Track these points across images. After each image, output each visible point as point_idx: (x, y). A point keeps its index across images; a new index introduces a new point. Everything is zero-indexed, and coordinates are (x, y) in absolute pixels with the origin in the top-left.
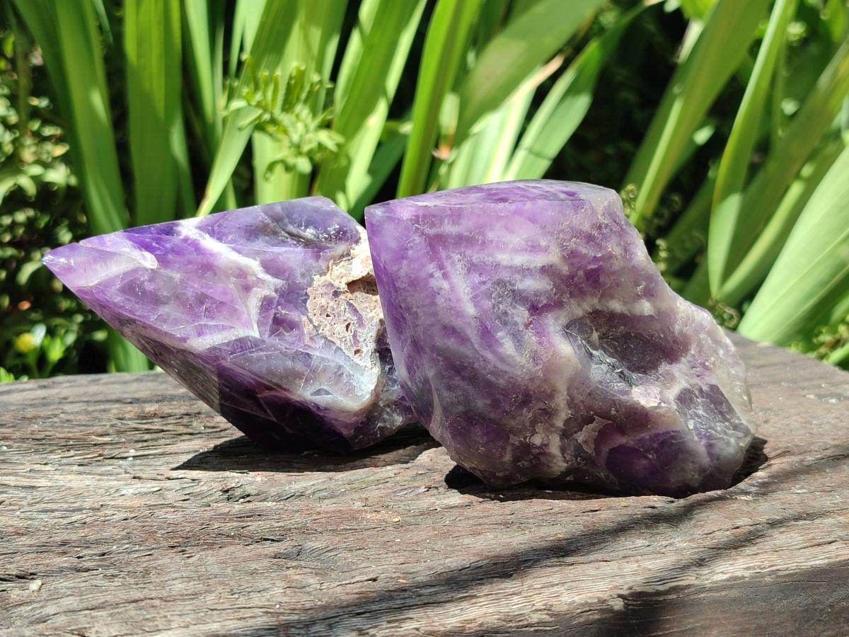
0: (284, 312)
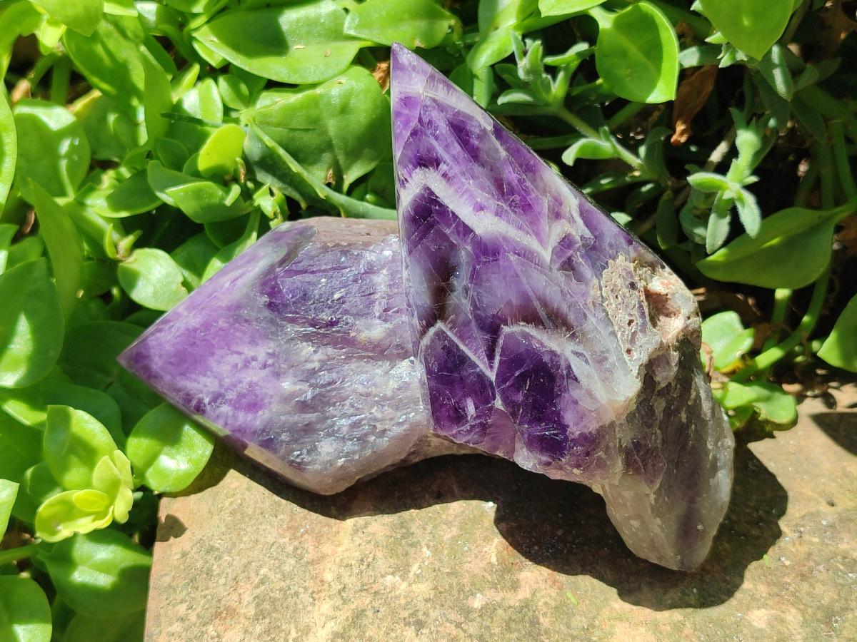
0: (581, 260)
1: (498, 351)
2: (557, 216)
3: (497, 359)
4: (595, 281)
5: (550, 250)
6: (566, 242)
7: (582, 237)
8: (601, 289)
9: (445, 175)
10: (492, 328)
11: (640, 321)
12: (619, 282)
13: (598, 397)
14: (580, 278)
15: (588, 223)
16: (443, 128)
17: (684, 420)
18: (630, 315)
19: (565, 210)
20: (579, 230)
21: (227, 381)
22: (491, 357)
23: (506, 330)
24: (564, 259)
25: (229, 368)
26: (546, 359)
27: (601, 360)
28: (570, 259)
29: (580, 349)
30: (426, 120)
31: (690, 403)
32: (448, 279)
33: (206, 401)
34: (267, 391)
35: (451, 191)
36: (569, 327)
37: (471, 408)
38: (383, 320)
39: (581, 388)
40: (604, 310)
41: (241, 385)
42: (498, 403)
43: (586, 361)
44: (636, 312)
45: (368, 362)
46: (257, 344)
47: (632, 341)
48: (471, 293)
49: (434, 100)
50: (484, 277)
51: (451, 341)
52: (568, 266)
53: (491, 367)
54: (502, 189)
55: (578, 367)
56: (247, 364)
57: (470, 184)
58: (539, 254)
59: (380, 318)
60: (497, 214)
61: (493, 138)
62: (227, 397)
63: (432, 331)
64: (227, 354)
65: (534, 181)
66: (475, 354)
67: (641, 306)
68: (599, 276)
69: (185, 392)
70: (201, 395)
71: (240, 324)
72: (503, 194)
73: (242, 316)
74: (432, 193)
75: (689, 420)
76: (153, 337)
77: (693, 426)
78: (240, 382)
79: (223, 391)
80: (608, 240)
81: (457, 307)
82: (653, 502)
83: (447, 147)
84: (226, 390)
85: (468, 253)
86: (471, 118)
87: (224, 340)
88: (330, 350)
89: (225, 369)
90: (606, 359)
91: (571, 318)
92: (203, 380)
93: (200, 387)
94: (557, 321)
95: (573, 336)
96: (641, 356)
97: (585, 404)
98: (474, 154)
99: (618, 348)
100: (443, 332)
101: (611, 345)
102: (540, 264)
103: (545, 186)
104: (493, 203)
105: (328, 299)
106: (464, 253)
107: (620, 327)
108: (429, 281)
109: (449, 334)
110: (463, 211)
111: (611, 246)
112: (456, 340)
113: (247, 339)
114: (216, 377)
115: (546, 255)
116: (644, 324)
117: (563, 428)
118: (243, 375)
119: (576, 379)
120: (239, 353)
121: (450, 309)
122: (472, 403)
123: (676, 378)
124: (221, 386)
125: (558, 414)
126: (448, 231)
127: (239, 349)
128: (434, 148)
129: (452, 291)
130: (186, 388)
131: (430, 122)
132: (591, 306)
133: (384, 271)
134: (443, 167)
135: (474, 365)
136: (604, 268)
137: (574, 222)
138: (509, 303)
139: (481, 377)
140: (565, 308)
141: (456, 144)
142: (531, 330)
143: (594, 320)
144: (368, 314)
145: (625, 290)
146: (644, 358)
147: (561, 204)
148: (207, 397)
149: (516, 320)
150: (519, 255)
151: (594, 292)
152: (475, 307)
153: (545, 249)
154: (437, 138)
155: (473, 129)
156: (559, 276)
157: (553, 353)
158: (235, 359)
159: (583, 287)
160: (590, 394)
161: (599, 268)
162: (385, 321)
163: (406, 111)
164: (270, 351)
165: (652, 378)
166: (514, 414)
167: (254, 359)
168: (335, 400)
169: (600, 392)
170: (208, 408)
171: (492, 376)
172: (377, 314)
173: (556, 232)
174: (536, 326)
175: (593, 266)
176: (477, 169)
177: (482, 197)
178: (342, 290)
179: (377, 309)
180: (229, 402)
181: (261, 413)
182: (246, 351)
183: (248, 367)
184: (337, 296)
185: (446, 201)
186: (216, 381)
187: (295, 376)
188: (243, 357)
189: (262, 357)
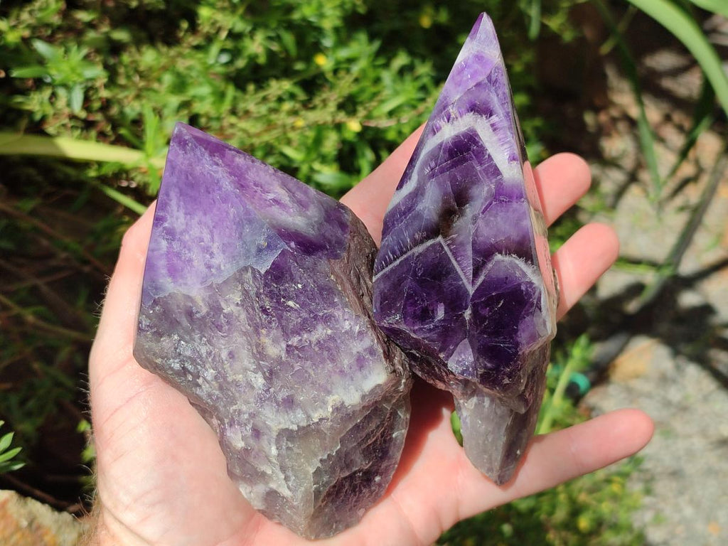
21: (187, 237)
25: (198, 234)
33: (166, 225)
34: (189, 278)
37: (440, 313)
38: (287, 350)
39: (541, 316)
41: (187, 252)
45: (249, 350)
46: (224, 252)
53: (473, 283)
56: (207, 250)
59: (288, 346)
62: (173, 243)
64: (208, 227)
69: (167, 201)
70: (168, 217)
71: (236, 230)
73: (243, 228)
74: (477, 135)
76: (203, 150)
78: (189, 250)
79: (178, 237)
84: (179, 240)
87: (220, 220)
88: (243, 316)
89: (195, 232)
92: (181, 214)
93: (175, 213)
105: (284, 297)
113: (226, 240)
114: (187, 224)
118: (195, 251)
119: (540, 309)
120: (212, 240)
122: (443, 310)
124: (181, 233)
127: (216, 238)
130: (171, 200)
133: (329, 332)
134: (494, 119)
144: (287, 335)
148: (168, 224)
157: (530, 285)
158: (207, 237)
162: (288, 352)
164: (223, 268)
167: (212, 254)
168: (206, 335)
170: (161, 229)
171: (471, 290)
172: (290, 343)
178: (298, 305)
179: (294, 341)
180: (170, 246)
181: (169, 280)
182: (216, 245)
183: (204, 252)
184: (291, 303)
185: (487, 145)
186: (184, 227)
187: (210, 297)
188: (210, 244)
189: (215, 261)
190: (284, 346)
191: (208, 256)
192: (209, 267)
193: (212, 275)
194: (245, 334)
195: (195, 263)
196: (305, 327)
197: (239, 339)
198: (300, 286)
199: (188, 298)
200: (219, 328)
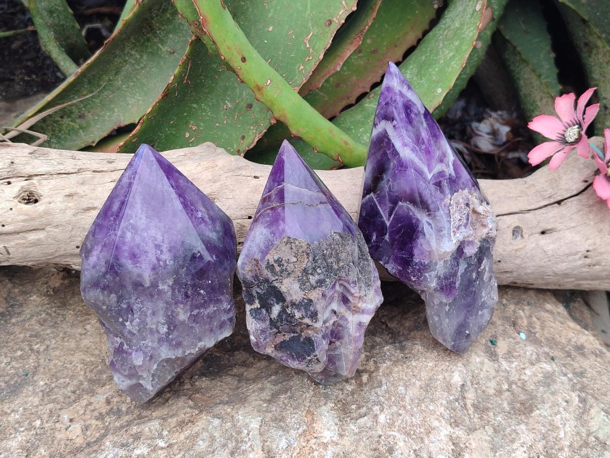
1: (394, 212)
2: (441, 161)
3: (393, 216)
4: (449, 196)
5: (432, 174)
6: (441, 174)
7: (450, 175)
8: (451, 200)
9: (394, 126)
10: (395, 201)
11: (465, 221)
12: (461, 201)
13: (432, 245)
14: (442, 192)
15: (455, 170)
16: (400, 105)
17: (474, 277)
18: (461, 217)
19: (446, 160)
20: (450, 171)
21: (146, 234)
22: (390, 215)
23: (400, 203)
24: (438, 181)
25: (154, 234)
26: (414, 221)
27: (439, 230)
28: (440, 182)
29: (430, 221)
30: (394, 99)
31: (479, 270)
32: (382, 174)
33: (132, 221)
34: (143, 264)
35: (395, 134)
36: (429, 210)
37: (374, 237)
39: (425, 239)
40: (449, 210)
41: (145, 245)
42: (387, 237)
43: (432, 228)
44: (464, 216)
46: (170, 252)
47: (458, 228)
48: (390, 183)
49: (400, 91)
50: (398, 177)
51: (375, 203)
52: (438, 185)
53: (389, 220)
54: (418, 140)
55: (426, 229)
56: (158, 247)
57: (404, 132)
58: (426, 174)
60: (412, 150)
61: (423, 116)
63: (368, 196)
64: (161, 231)
65: (436, 142)
66: (383, 212)
67: (468, 215)
68: (452, 194)
72: (418, 142)
74: (386, 133)
75: (477, 278)
77: (478, 282)
79: (139, 232)
80: (462, 180)
81: (382, 188)
82: (447, 310)
83: (399, 114)
84: (140, 235)
85: (394, 164)
86: (415, 104)
88: (170, 293)
89: (152, 232)
90: (442, 231)
91: (432, 207)
92: (143, 217)
93: (139, 215)
94: (424, 205)
95: (429, 215)
96: (460, 236)
97: (425, 247)
98: (410, 121)
99: (449, 229)
100: (373, 198)
101: (446, 225)
102: (425, 179)
103: (440, 146)
104: (412, 144)
105: (200, 288)
106: (393, 164)
107: (454, 220)
108: (373, 173)
109: (375, 200)
110: (398, 144)
111: (463, 183)
112: (377, 203)
114: (147, 225)
115: (429, 176)
116: (467, 224)
117: (412, 255)
119: (424, 234)
120: (163, 241)
121: (379, 188)
122: (375, 235)
123: (476, 255)
124: (142, 231)
125: (412, 248)
126: (388, 152)
128: (393, 112)
129: (382, 180)
131: (395, 101)
132: (443, 205)
134: (395, 122)
135: (382, 217)
136: (456, 192)
137: (449, 166)
138: (405, 192)
139: (383, 223)
140: (430, 201)
141: (404, 114)
142: (411, 207)
143: (442, 212)
144: (193, 308)
145: (463, 205)
146: (461, 238)
147: (445, 156)
149: (405, 201)
150: (416, 171)
151: (447, 201)
152: (390, 190)
153: (430, 173)
154: (396, 108)
155: (414, 110)
156: (433, 187)
157: (418, 220)
158: (159, 238)
159: (442, 196)
160: (428, 243)
161: (453, 191)
162: (189, 318)
163: (386, 93)
164: (168, 263)
165: (462, 249)
166: (392, 245)
167: (162, 251)
168: (141, 298)
169: (433, 244)
171: (388, 224)
172: (192, 313)
173: (438, 168)
174: (414, 205)
175: (451, 189)
176: (410, 127)
177: (408, 140)
178: (205, 293)
180: (133, 238)
181: (130, 262)
182: (165, 246)
183: (156, 248)
184: (202, 292)
185: (391, 138)
186: (145, 226)
187: (154, 279)
188: (162, 244)
189: (163, 257)
190: (189, 314)
191: (159, 252)
192: (158, 260)
193: (160, 266)
194: (167, 303)
195: (150, 255)
196: (204, 305)
197: (161, 305)
198: (210, 282)
199: (140, 276)
200: (152, 296)
